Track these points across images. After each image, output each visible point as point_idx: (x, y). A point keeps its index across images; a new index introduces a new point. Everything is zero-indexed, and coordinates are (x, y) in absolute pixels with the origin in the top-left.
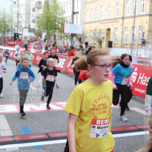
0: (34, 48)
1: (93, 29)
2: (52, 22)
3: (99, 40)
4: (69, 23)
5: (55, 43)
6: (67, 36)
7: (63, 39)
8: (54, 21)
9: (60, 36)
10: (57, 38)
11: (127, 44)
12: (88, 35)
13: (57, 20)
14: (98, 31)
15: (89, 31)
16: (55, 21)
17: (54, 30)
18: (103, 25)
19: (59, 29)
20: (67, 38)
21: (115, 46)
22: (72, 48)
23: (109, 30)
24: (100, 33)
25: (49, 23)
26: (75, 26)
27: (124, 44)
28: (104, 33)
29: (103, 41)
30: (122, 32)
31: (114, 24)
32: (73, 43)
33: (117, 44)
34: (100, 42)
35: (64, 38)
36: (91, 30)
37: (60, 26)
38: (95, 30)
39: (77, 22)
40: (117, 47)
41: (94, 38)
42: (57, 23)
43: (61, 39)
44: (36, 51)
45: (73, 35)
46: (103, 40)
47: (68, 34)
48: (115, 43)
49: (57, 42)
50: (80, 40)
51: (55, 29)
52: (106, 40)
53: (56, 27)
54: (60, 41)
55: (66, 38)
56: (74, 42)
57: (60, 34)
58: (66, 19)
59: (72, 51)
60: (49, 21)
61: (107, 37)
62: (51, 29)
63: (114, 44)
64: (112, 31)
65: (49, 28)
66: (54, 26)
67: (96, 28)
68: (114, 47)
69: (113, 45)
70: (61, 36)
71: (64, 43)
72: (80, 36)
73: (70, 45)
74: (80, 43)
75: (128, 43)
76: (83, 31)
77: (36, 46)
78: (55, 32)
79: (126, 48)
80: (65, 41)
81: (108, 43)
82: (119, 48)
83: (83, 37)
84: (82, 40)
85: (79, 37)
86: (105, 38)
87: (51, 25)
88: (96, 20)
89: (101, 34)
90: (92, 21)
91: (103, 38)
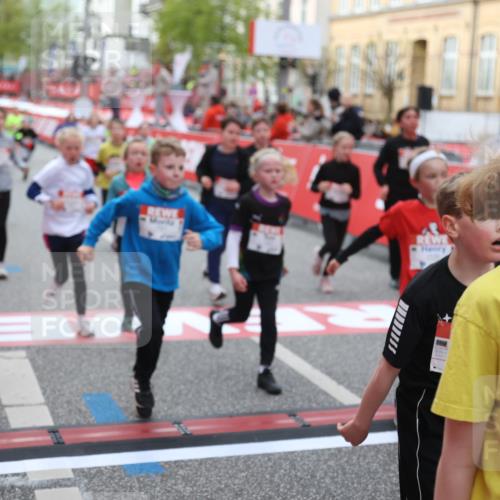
0: (146, 110)
1: (363, 42)
2: (211, 13)
3: (386, 82)
4: (273, 17)
5: (223, 92)
6: (264, 67)
7: (250, 78)
8: (219, 13)
9: (240, 67)
10: (228, 73)
11: (487, 99)
12: (343, 63)
13: (231, 7)
14: (381, 50)
15: (346, 50)
16: (223, 9)
17: (216, 45)
18: (399, 27)
19: (236, 41)
20: (267, 74)
21: (445, 103)
22: (282, 109)
23: (422, 44)
24: (387, 55)
25: (200, 21)
26: (295, 28)
27: (478, 99)
28: (402, 56)
29: (400, 88)
30: (473, 54)
31: (442, 23)
32: (284, 91)
33: (450, 98)
34: (389, 91)
35: (254, 73)
36: (355, 47)
37: (241, 29)
38: (371, 45)
39: (304, 14)
40: (449, 110)
41: (365, 74)
42: (228, 19)
43: (243, 76)
44: (151, 120)
45: (286, 64)
46: (397, 83)
47: (270, 57)
48: (445, 92)
49: (229, 87)
50: (313, 81)
51: (223, 41)
52: (412, 84)
53: (227, 34)
54: (239, 85)
55: (261, 74)
56: (290, 90)
57: (239, 61)
58: (262, 5)
59: (281, 120)
60: (199, 12)
61: (414, 71)
62: (207, 40)
63: (441, 98)
64: (432, 49)
65: (199, 35)
66: (217, 31)
67: (375, 39)
68: (440, 109)
69: (435, 101)
70: (245, 66)
71: (253, 92)
72: (313, 65)
73: (274, 99)
74: (315, 91)
75: (491, 93)
76: (325, 50)
77: (153, 104)
78: (219, 51)
79: (486, 112)
80: (260, 87)
81: (415, 92)
82: (458, 110)
83: (324, 72)
84: (321, 80)
85: (310, 71)
86: (407, 74)
87: (208, 27)
88: (375, 8)
89: (392, 59)
90: (359, 10)
91: (400, 75)
